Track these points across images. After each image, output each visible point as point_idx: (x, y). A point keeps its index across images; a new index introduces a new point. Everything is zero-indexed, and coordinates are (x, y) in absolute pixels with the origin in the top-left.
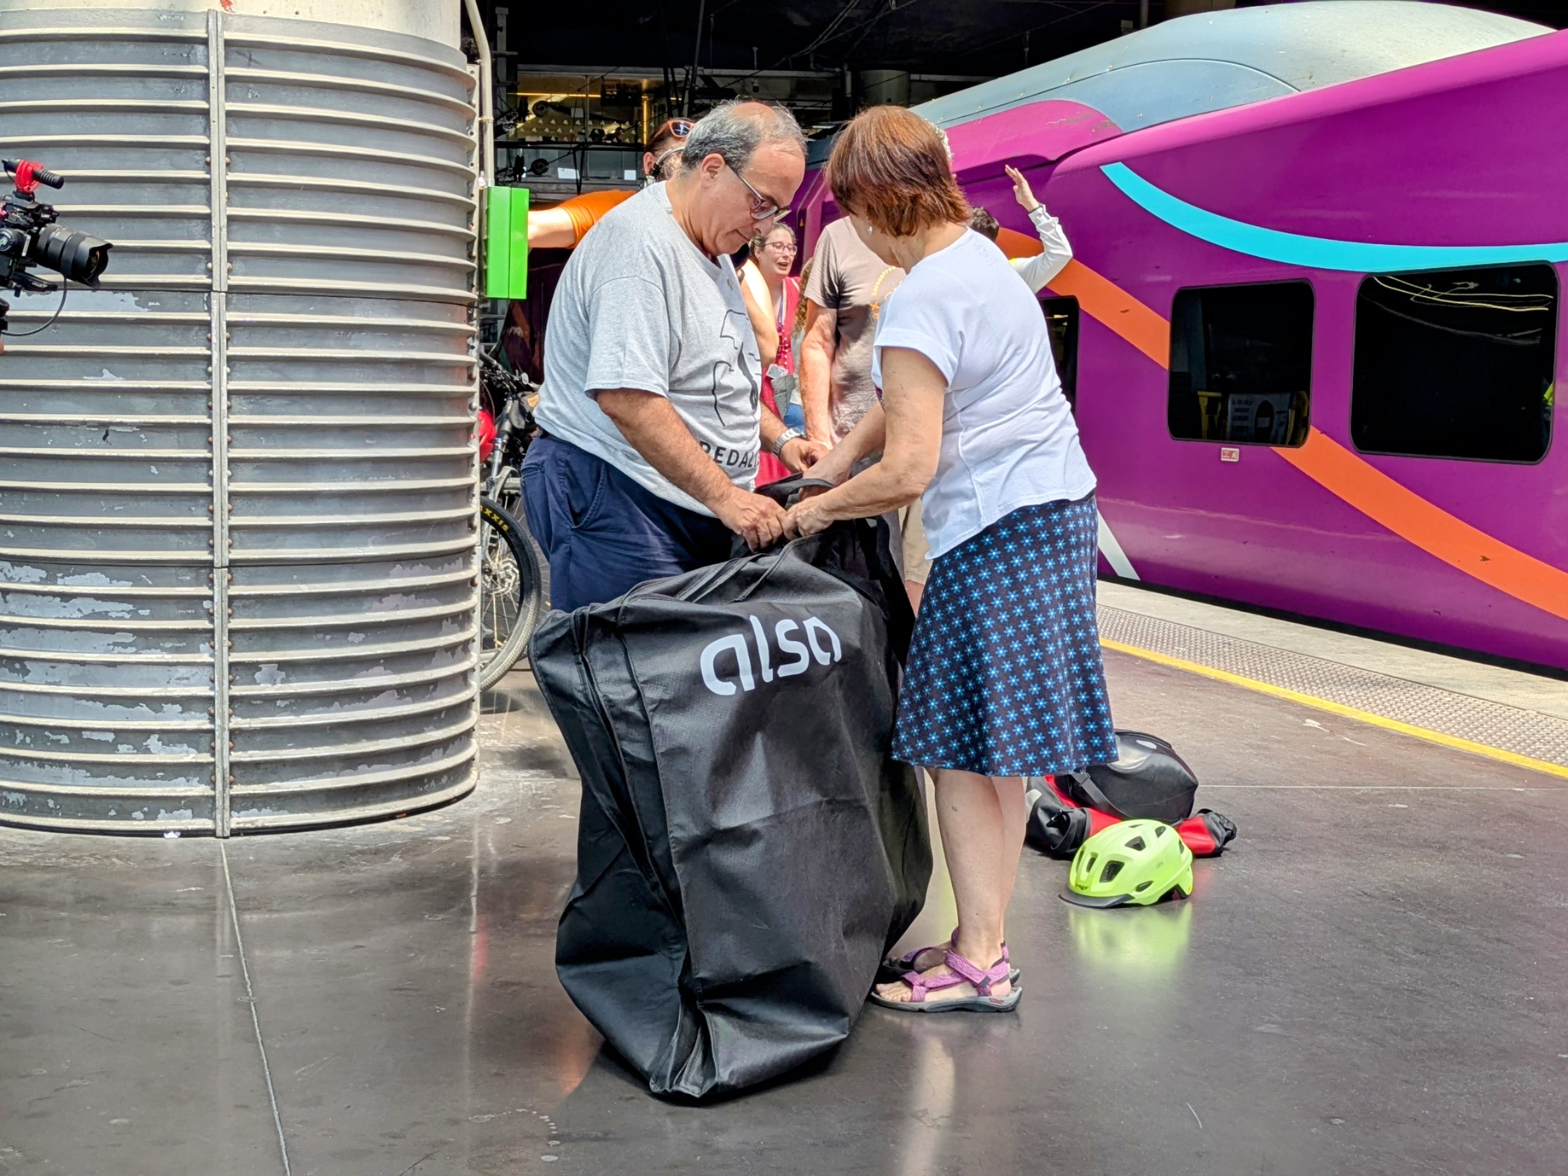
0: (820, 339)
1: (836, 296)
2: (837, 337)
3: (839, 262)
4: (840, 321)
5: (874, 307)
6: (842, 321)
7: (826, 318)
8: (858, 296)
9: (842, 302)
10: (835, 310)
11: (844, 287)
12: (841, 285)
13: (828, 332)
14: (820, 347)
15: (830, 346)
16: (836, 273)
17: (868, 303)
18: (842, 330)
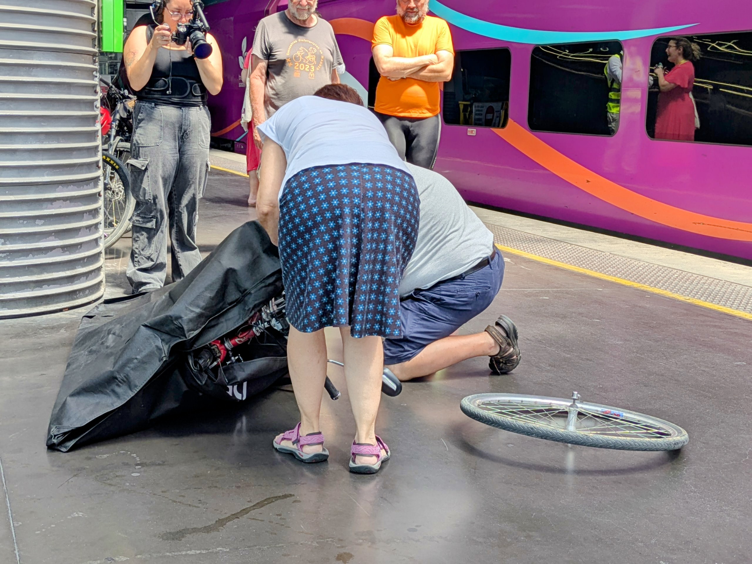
0: (260, 74)
1: (269, 54)
2: (268, 74)
3: (270, 37)
4: (269, 66)
5: (288, 60)
6: (270, 66)
7: (263, 64)
8: (280, 55)
9: (271, 57)
10: (267, 61)
11: (272, 50)
12: (271, 49)
13: (264, 71)
14: (259, 78)
15: (264, 78)
16: (269, 43)
17: (285, 58)
18: (270, 71)
